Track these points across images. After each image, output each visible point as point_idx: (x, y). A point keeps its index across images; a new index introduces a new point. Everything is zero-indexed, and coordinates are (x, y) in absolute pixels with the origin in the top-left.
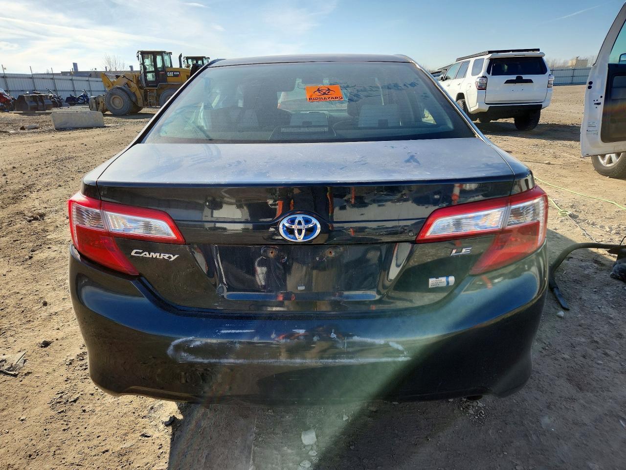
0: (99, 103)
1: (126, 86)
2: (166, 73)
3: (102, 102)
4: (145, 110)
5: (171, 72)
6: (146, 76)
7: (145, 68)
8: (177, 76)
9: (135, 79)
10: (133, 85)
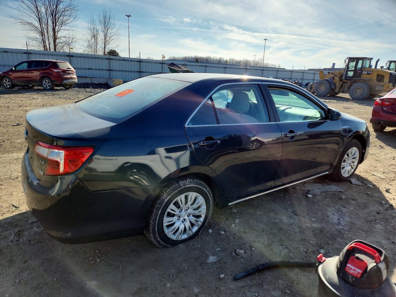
0: (312, 88)
1: (332, 78)
2: (362, 72)
3: (314, 87)
4: (340, 95)
5: (366, 71)
6: (347, 73)
7: (348, 68)
8: (369, 74)
9: (339, 75)
10: (337, 79)
